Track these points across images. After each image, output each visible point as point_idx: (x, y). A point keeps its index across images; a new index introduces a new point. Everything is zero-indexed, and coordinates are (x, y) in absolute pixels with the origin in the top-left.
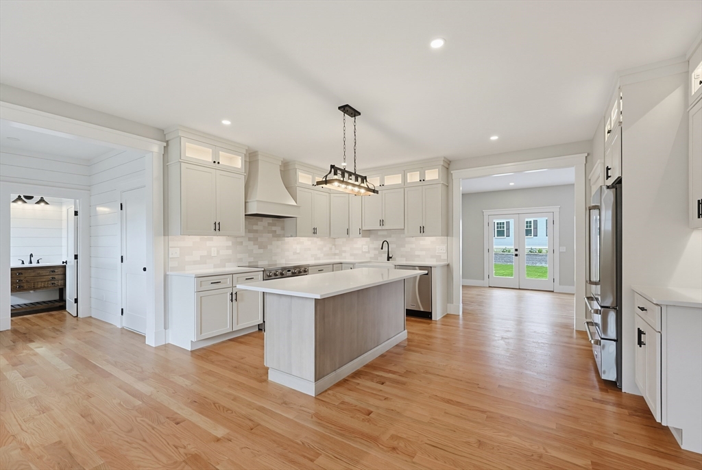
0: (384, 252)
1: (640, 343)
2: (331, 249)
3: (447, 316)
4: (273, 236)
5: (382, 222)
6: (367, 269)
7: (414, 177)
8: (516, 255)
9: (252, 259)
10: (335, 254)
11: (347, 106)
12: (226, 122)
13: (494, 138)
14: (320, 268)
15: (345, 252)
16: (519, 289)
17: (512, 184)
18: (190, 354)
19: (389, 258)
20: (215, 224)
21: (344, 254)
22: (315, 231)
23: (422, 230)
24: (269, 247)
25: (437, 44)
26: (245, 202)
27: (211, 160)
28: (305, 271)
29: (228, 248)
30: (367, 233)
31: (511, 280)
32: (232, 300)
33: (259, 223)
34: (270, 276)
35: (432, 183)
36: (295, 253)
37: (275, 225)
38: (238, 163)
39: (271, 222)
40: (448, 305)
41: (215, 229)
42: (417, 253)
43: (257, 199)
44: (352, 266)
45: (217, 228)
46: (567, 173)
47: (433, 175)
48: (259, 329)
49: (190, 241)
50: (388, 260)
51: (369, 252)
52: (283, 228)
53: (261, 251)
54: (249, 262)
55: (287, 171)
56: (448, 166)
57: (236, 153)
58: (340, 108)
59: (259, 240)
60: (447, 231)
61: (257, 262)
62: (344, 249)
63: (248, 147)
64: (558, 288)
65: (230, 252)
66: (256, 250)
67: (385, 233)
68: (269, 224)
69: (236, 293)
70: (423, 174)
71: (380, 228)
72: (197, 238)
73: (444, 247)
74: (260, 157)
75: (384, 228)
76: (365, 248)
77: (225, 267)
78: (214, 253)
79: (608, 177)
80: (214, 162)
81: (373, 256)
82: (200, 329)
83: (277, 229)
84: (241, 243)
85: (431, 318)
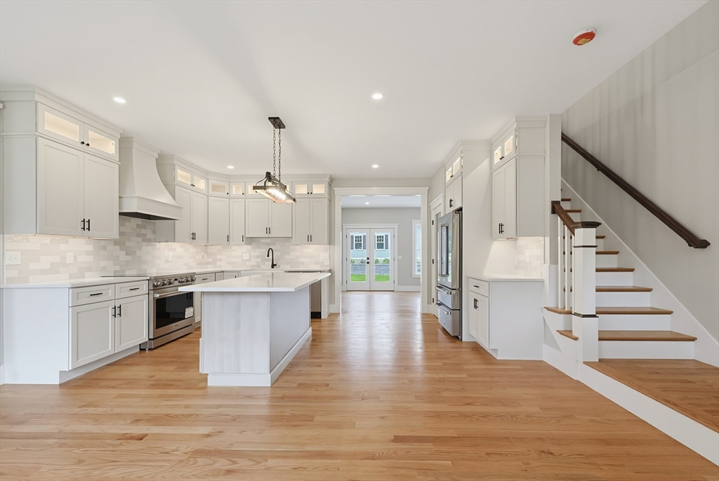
0: (268, 260)
1: (476, 307)
2: (203, 257)
3: (330, 315)
4: (143, 241)
5: (268, 230)
6: (248, 277)
7: (302, 190)
8: (368, 263)
9: (117, 268)
10: (208, 263)
11: (278, 118)
12: (120, 100)
13: (375, 166)
14: (204, 276)
15: (220, 260)
16: (370, 291)
17: (367, 203)
18: (58, 387)
19: (273, 266)
20: (84, 221)
21: (218, 263)
22: (194, 237)
23: (310, 239)
24: (138, 253)
25: (377, 96)
26: (120, 197)
27: (78, 140)
28: (192, 280)
29: (88, 253)
30: (250, 240)
31: (364, 284)
32: (115, 316)
33: (127, 223)
34: (157, 286)
35: (319, 196)
36: (167, 261)
37: (145, 228)
38: (111, 148)
39: (141, 223)
40: (331, 305)
41: (84, 229)
42: (301, 260)
43: (136, 195)
44: (236, 274)
45: (87, 226)
46: (416, 199)
47: (320, 189)
48: (141, 349)
49: (36, 243)
50: (273, 267)
51: (250, 260)
52: (154, 232)
53: (129, 258)
54: (115, 272)
55: (164, 165)
56: (332, 182)
57: (111, 136)
58: (269, 118)
59: (128, 244)
60: (331, 242)
61: (124, 271)
62: (218, 257)
63: (124, 130)
64: (397, 288)
65: (91, 258)
66: (122, 256)
67: (269, 241)
68: (138, 226)
69: (120, 307)
70: (310, 188)
71: (267, 236)
72: (47, 240)
73: (327, 254)
74: (135, 145)
75: (270, 236)
76: (246, 257)
77: (84, 277)
78: (70, 258)
79: (451, 206)
80: (83, 143)
81: (255, 264)
82: (76, 353)
83: (148, 233)
84: (104, 248)
85: (320, 317)
